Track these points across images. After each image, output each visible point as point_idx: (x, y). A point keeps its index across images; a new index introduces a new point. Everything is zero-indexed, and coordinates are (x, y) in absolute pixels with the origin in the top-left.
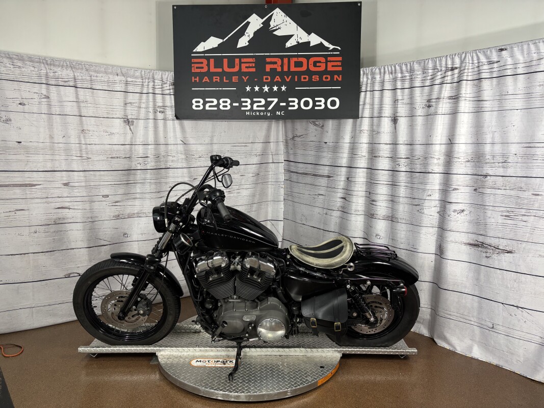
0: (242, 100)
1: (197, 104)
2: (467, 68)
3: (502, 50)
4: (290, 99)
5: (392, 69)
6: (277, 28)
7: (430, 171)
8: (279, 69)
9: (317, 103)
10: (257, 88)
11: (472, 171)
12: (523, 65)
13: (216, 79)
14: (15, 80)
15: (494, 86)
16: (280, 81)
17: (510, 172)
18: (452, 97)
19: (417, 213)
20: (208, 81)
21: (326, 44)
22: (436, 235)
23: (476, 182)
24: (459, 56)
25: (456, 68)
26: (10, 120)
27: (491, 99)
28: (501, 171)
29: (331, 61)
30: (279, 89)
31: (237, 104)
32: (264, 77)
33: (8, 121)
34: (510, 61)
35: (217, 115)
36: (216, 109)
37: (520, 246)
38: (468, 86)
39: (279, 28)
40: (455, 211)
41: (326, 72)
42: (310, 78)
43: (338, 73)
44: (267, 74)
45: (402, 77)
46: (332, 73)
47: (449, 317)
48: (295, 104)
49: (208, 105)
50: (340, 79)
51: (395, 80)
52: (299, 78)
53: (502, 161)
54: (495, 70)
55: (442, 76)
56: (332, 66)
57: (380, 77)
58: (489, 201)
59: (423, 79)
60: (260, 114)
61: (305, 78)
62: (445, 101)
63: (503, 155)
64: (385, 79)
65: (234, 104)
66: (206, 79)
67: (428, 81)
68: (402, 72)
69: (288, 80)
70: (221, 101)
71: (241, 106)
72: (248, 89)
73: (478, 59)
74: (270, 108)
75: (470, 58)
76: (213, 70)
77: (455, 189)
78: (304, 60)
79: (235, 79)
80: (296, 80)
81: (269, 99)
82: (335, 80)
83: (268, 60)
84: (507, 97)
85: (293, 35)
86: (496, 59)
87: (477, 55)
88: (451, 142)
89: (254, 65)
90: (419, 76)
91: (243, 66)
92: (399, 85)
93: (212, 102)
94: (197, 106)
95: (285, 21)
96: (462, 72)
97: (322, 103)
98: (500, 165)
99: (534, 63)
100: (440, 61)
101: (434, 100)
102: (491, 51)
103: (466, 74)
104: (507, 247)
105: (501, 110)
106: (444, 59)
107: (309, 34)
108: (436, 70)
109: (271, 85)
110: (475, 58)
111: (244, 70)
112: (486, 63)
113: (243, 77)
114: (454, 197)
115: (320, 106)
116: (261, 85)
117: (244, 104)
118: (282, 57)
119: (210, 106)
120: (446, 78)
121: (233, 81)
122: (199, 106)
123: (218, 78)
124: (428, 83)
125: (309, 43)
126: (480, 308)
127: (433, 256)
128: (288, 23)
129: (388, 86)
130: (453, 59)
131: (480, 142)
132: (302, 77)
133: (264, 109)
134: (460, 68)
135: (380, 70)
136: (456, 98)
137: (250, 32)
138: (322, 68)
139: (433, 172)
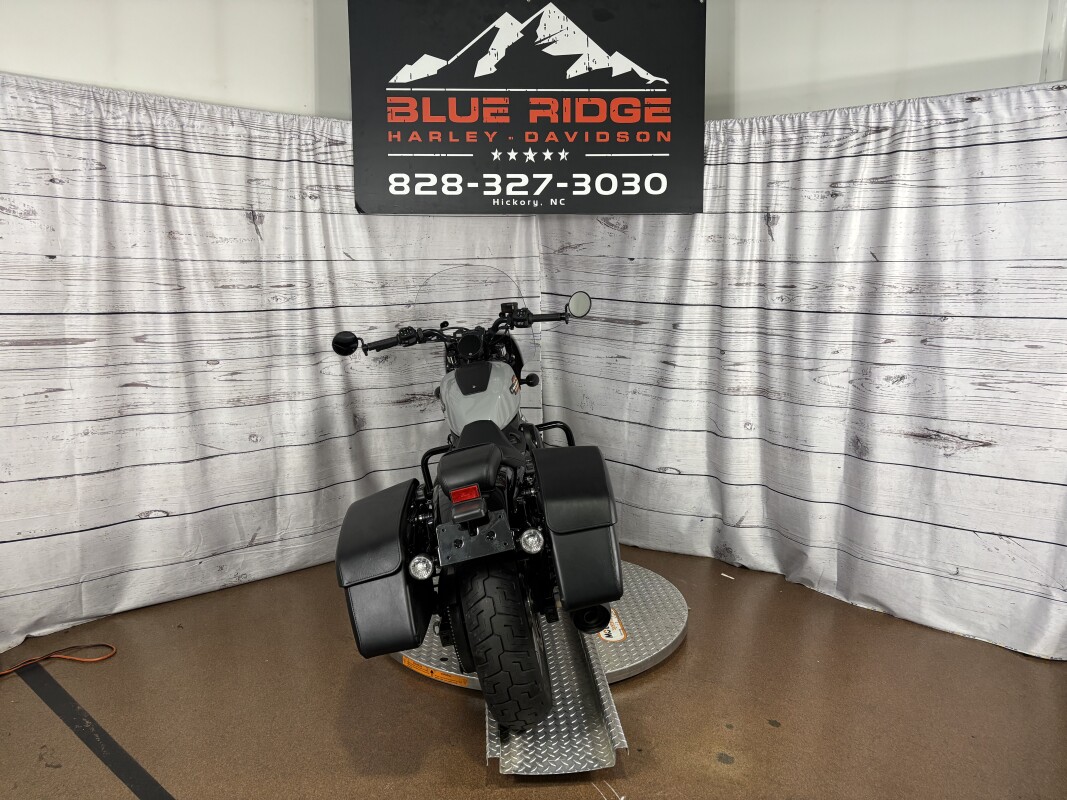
0: (486, 176)
1: (398, 184)
2: (907, 129)
3: (972, 99)
4: (575, 176)
5: (764, 125)
6: (551, 40)
7: (838, 310)
8: (555, 119)
9: (627, 184)
10: (513, 155)
11: (917, 309)
12: (1010, 127)
13: (435, 136)
14: (43, 132)
15: (958, 162)
16: (557, 140)
17: (988, 309)
18: (877, 179)
19: (813, 385)
20: (420, 140)
21: (642, 73)
22: (847, 421)
23: (925, 327)
24: (893, 107)
25: (886, 129)
26: (34, 213)
27: (953, 183)
28: (971, 309)
29: (650, 106)
30: (556, 156)
31: (476, 185)
32: (527, 134)
33: (28, 214)
34: (985, 119)
35: (439, 205)
36: (434, 193)
37: (1004, 433)
38: (909, 162)
39: (554, 41)
40: (888, 379)
41: (642, 125)
42: (613, 137)
43: (663, 127)
44: (532, 127)
45: (784, 141)
46: (653, 128)
47: (880, 560)
48: (584, 184)
49: (419, 186)
50: (668, 139)
51: (769, 145)
52: (593, 137)
53: (972, 291)
54: (957, 134)
55: (859, 141)
56: (654, 114)
57: (743, 139)
58: (950, 359)
59: (824, 145)
60: (518, 203)
61: (604, 136)
62: (863, 186)
63: (976, 281)
64: (753, 142)
65: (470, 185)
66: (415, 136)
67: (832, 149)
68: (784, 132)
69: (571, 140)
70: (445, 178)
71: (483, 187)
72: (496, 155)
73: (929, 113)
74: (538, 192)
75: (913, 111)
76: (428, 118)
77: (888, 341)
78: (601, 103)
79: (471, 137)
80: (587, 140)
81: (535, 176)
82: (659, 140)
83: (533, 101)
84: (982, 181)
85: (581, 55)
86: (961, 116)
87: (927, 107)
88: (876, 258)
89: (506, 110)
90: (815, 141)
91: (487, 111)
92: (778, 154)
93: (428, 180)
94: (397, 188)
95: (564, 27)
96: (897, 137)
97: (634, 184)
98: (970, 297)
99: (1030, 124)
100: (856, 114)
101: (844, 185)
102: (952, 101)
103: (905, 140)
104: (983, 437)
105: (973, 204)
106: (863, 112)
107: (610, 53)
108: (848, 131)
109: (539, 149)
110: (923, 112)
111: (488, 119)
112: (944, 122)
113: (487, 133)
114: (885, 354)
115: (632, 188)
116: (521, 150)
117: (488, 184)
118: (559, 97)
119: (423, 189)
120: (866, 147)
121: (468, 140)
122: (402, 188)
123: (439, 134)
124: (831, 153)
125: (610, 70)
126: (934, 541)
127: (842, 458)
128: (570, 32)
129: (758, 156)
130: (880, 111)
131: (933, 258)
132: (598, 134)
133: (526, 193)
134: (894, 128)
135: (742, 125)
136: (885, 182)
137: (499, 47)
138: (635, 118)
139: (843, 310)
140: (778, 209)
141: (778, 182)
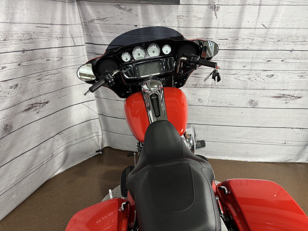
37: (305, 93)
40: (267, 76)
53: (302, 40)
63: (304, 37)
140: (220, 4)
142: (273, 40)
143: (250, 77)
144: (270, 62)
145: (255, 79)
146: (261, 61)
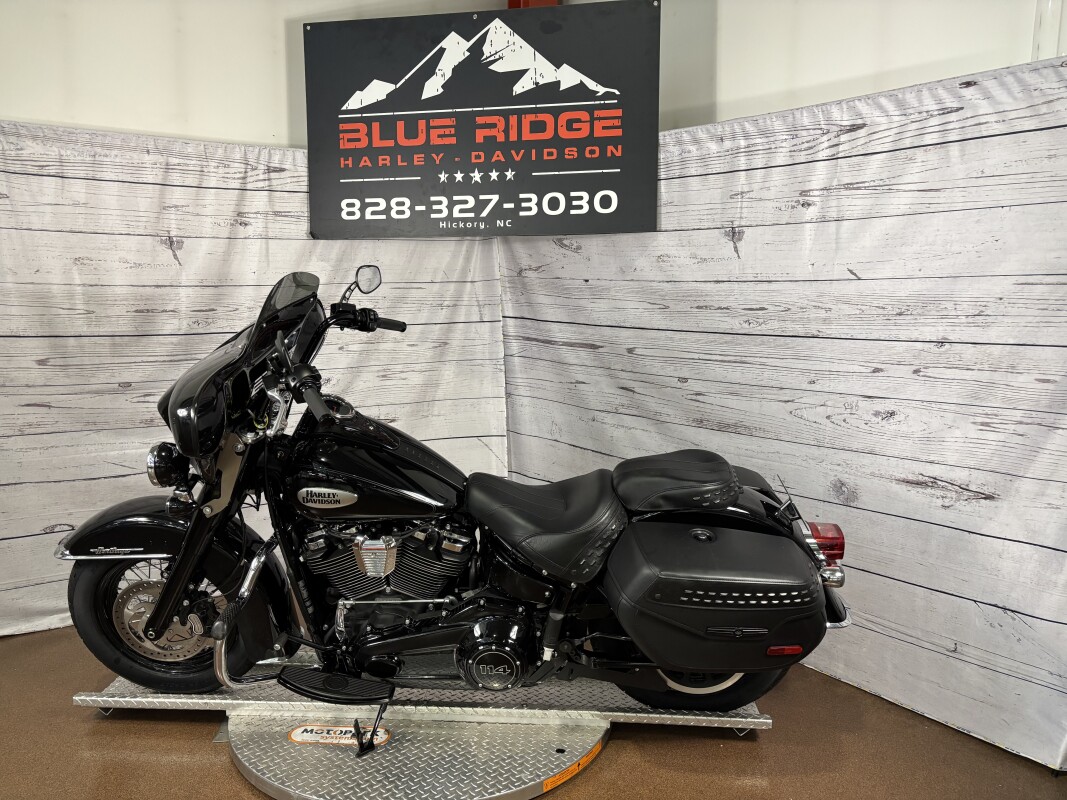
0: (433, 198)
1: (350, 209)
3: (967, 84)
4: (522, 196)
6: (497, 57)
8: (501, 138)
9: (575, 203)
10: (459, 176)
13: (384, 160)
16: (503, 160)
20: (370, 165)
21: (591, 84)
24: (870, 101)
25: (862, 127)
29: (600, 119)
30: (502, 177)
31: (423, 208)
32: (473, 154)
34: (984, 107)
35: (388, 229)
36: (384, 217)
37: (1010, 485)
39: (501, 58)
41: (591, 140)
42: (561, 154)
43: (614, 141)
44: (479, 147)
45: (748, 146)
46: (603, 143)
48: (531, 204)
49: (369, 210)
50: (619, 154)
51: (730, 153)
52: (539, 155)
55: (832, 143)
56: (604, 128)
59: (793, 149)
60: (465, 225)
61: (550, 154)
63: (977, 301)
64: (712, 151)
65: (418, 208)
66: (365, 161)
67: (803, 153)
68: (747, 136)
69: (518, 159)
70: (393, 202)
71: (430, 210)
72: (443, 177)
74: (484, 214)
76: (377, 143)
78: (548, 118)
79: (418, 159)
80: (534, 158)
81: (482, 197)
82: (609, 155)
83: (480, 120)
85: (527, 70)
86: (955, 105)
89: (453, 131)
90: (783, 144)
91: (434, 133)
92: (741, 163)
93: (378, 204)
95: (511, 43)
97: (583, 202)
98: (970, 320)
100: (826, 112)
101: (816, 193)
104: (985, 487)
106: (834, 109)
107: (558, 66)
108: (818, 132)
109: (485, 169)
111: (436, 141)
112: (936, 113)
113: (434, 155)
115: (580, 207)
116: (468, 170)
117: (435, 207)
118: (506, 114)
119: (373, 213)
120: (840, 148)
121: (415, 163)
122: (353, 214)
123: (388, 158)
124: (800, 157)
125: (559, 82)
128: (517, 48)
129: (717, 166)
130: (855, 106)
132: (546, 151)
133: (472, 215)
137: (446, 67)
138: (584, 133)
139: (821, 335)
140: (743, 224)
141: (742, 193)
142: (886, 312)
143: (829, 411)
144: (881, 374)
145: (844, 421)
146: (857, 368)
